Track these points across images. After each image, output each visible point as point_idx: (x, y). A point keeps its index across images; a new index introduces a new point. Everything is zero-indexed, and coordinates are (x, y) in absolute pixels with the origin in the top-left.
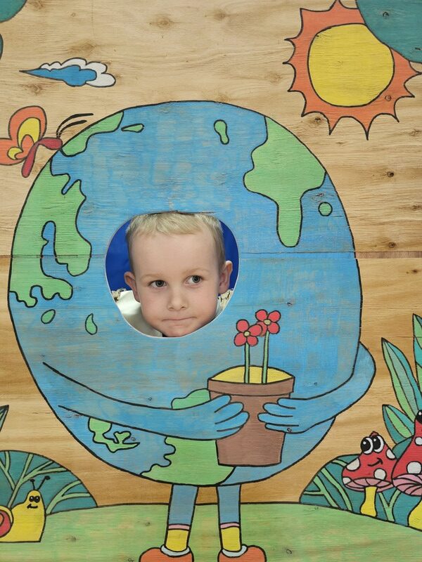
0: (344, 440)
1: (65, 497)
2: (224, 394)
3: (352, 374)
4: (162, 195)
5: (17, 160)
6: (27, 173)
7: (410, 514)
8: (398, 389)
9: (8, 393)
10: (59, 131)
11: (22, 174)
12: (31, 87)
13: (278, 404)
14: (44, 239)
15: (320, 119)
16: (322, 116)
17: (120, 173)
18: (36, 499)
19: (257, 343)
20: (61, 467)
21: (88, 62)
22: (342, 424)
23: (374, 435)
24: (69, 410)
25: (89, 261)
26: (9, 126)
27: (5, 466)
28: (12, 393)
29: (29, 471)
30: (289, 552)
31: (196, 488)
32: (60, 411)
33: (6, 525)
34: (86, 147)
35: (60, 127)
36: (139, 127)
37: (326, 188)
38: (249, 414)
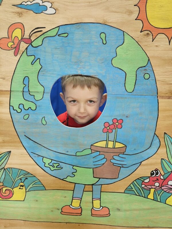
0: (144, 171)
1: (33, 186)
2: (97, 151)
3: (150, 146)
4: (75, 67)
5: (12, 48)
6: (16, 54)
7: (167, 199)
8: (169, 153)
9: (11, 146)
10: (30, 35)
11: (14, 55)
12: (17, 13)
13: (119, 156)
14: (24, 84)
15: (149, 34)
16: (150, 33)
17: (57, 56)
18: (22, 186)
19: (112, 132)
20: (32, 175)
21: (43, 1)
22: (144, 165)
23: (156, 170)
24: (35, 154)
25: (43, 94)
26: (8, 32)
27: (10, 173)
28: (12, 146)
29: (19, 176)
30: (119, 210)
31: (84, 185)
32: (31, 154)
33: (11, 194)
34: (42, 43)
35: (30, 33)
36: (66, 35)
37: (148, 67)
38: (107, 159)
